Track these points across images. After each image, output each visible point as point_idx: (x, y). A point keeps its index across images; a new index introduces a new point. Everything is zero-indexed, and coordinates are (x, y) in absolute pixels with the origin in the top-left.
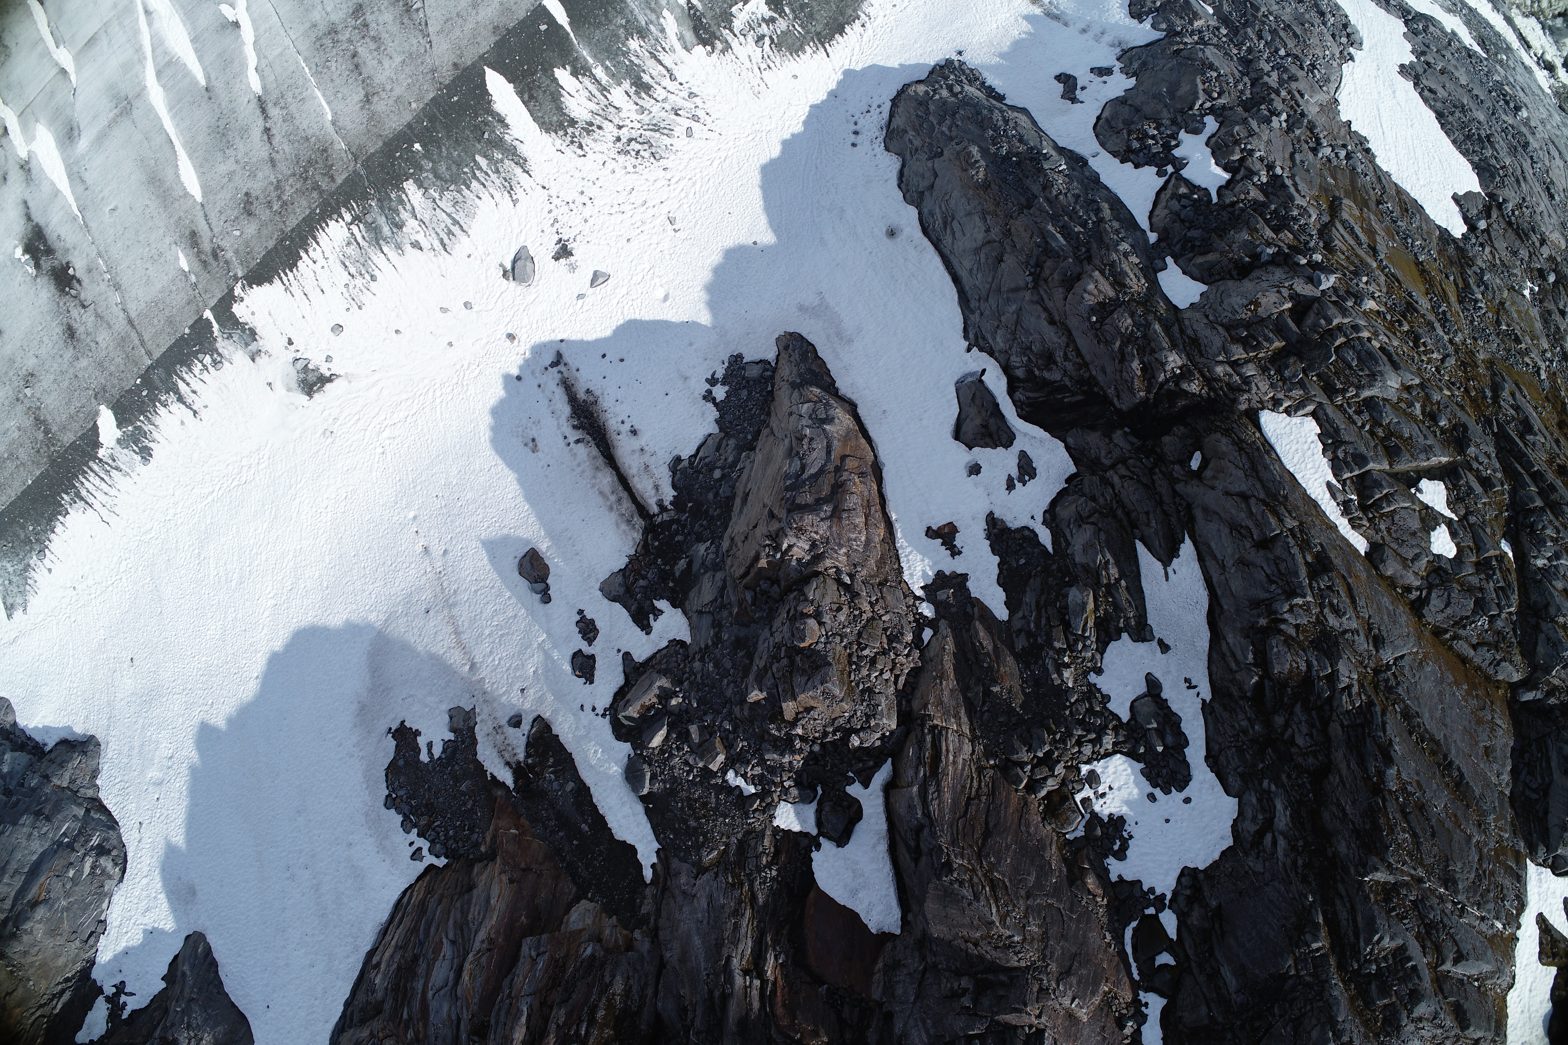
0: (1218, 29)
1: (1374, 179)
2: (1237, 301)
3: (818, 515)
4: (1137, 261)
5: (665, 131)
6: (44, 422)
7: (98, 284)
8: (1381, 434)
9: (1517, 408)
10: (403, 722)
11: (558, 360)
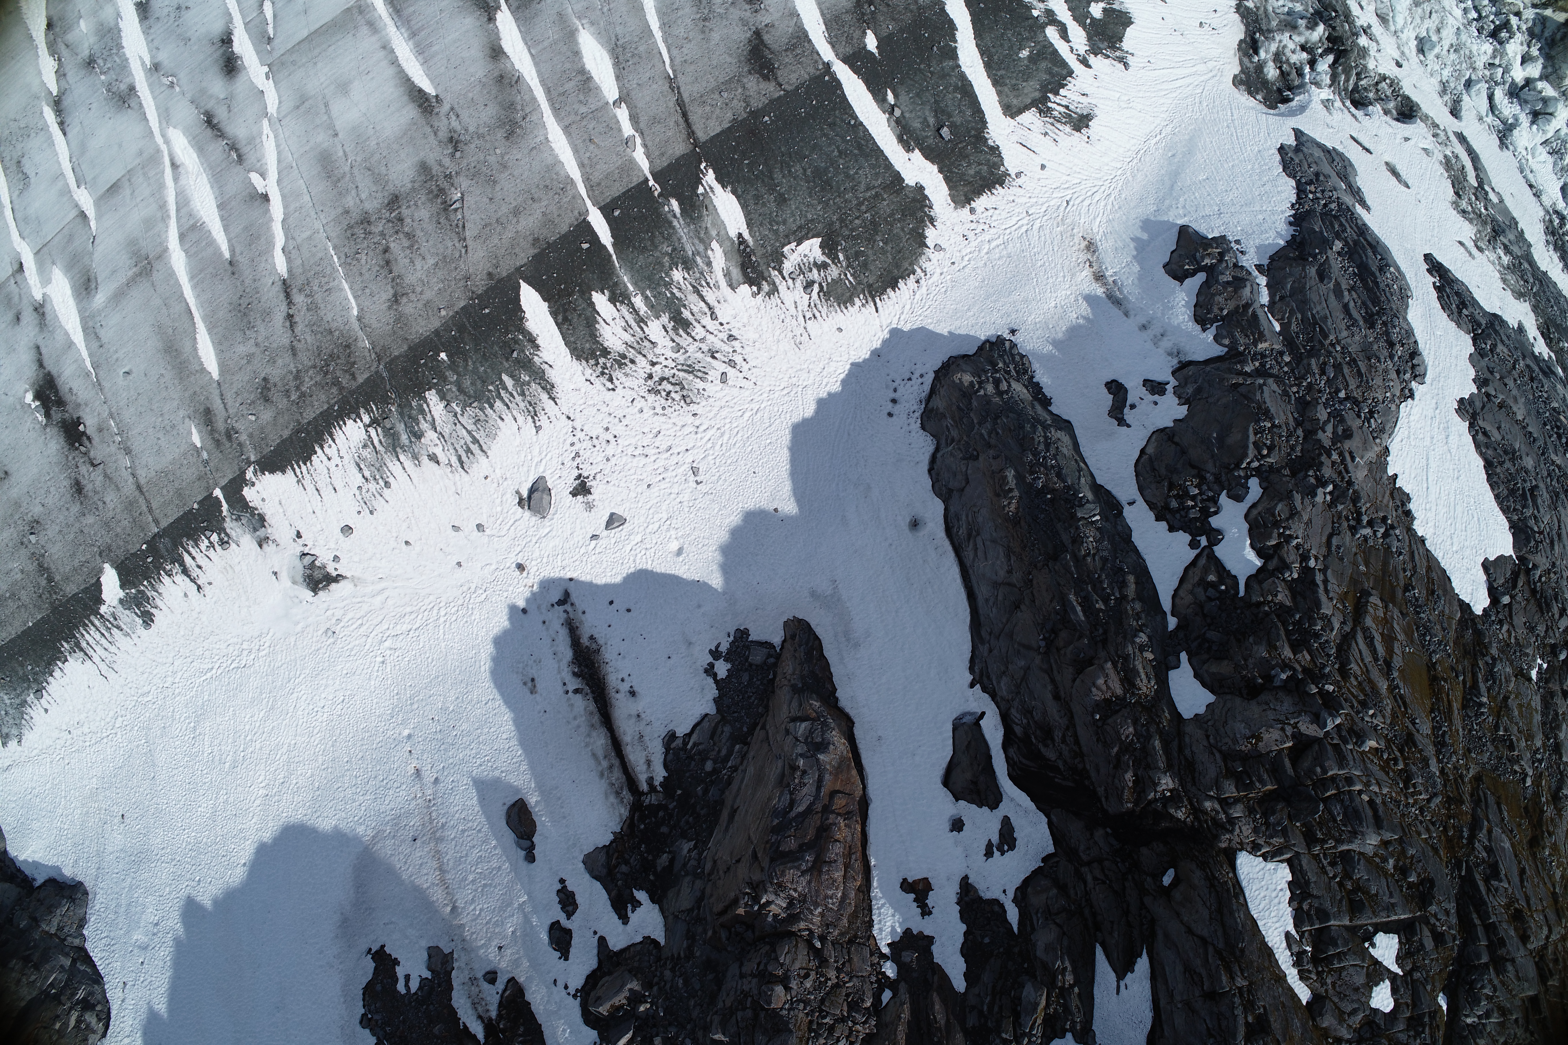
0: (1281, 354)
1: (1407, 558)
2: (1241, 728)
3: (798, 868)
4: (1151, 656)
5: (700, 374)
6: (47, 569)
7: (109, 446)
8: (1349, 887)
9: (1489, 850)
10: (383, 947)
11: (565, 599)
